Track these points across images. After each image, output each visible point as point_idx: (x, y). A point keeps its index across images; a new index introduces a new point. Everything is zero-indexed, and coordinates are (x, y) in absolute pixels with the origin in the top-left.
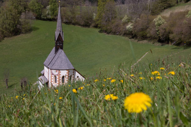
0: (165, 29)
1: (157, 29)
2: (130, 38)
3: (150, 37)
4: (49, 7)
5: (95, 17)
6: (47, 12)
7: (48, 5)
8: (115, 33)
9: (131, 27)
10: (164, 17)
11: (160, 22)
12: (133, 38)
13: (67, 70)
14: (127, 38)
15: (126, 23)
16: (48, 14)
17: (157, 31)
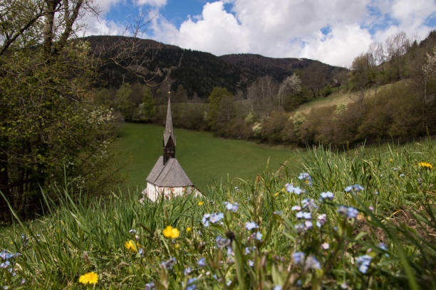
0: (307, 129)
1: (296, 130)
2: (258, 144)
3: (286, 141)
4: (142, 105)
5: (206, 116)
6: (140, 112)
7: (141, 102)
8: (235, 137)
9: (260, 128)
10: (303, 114)
11: (300, 119)
12: (262, 142)
13: (183, 187)
14: (254, 143)
15: (251, 123)
16: (142, 115)
17: (297, 132)
